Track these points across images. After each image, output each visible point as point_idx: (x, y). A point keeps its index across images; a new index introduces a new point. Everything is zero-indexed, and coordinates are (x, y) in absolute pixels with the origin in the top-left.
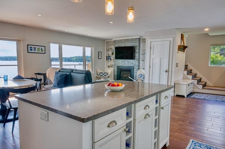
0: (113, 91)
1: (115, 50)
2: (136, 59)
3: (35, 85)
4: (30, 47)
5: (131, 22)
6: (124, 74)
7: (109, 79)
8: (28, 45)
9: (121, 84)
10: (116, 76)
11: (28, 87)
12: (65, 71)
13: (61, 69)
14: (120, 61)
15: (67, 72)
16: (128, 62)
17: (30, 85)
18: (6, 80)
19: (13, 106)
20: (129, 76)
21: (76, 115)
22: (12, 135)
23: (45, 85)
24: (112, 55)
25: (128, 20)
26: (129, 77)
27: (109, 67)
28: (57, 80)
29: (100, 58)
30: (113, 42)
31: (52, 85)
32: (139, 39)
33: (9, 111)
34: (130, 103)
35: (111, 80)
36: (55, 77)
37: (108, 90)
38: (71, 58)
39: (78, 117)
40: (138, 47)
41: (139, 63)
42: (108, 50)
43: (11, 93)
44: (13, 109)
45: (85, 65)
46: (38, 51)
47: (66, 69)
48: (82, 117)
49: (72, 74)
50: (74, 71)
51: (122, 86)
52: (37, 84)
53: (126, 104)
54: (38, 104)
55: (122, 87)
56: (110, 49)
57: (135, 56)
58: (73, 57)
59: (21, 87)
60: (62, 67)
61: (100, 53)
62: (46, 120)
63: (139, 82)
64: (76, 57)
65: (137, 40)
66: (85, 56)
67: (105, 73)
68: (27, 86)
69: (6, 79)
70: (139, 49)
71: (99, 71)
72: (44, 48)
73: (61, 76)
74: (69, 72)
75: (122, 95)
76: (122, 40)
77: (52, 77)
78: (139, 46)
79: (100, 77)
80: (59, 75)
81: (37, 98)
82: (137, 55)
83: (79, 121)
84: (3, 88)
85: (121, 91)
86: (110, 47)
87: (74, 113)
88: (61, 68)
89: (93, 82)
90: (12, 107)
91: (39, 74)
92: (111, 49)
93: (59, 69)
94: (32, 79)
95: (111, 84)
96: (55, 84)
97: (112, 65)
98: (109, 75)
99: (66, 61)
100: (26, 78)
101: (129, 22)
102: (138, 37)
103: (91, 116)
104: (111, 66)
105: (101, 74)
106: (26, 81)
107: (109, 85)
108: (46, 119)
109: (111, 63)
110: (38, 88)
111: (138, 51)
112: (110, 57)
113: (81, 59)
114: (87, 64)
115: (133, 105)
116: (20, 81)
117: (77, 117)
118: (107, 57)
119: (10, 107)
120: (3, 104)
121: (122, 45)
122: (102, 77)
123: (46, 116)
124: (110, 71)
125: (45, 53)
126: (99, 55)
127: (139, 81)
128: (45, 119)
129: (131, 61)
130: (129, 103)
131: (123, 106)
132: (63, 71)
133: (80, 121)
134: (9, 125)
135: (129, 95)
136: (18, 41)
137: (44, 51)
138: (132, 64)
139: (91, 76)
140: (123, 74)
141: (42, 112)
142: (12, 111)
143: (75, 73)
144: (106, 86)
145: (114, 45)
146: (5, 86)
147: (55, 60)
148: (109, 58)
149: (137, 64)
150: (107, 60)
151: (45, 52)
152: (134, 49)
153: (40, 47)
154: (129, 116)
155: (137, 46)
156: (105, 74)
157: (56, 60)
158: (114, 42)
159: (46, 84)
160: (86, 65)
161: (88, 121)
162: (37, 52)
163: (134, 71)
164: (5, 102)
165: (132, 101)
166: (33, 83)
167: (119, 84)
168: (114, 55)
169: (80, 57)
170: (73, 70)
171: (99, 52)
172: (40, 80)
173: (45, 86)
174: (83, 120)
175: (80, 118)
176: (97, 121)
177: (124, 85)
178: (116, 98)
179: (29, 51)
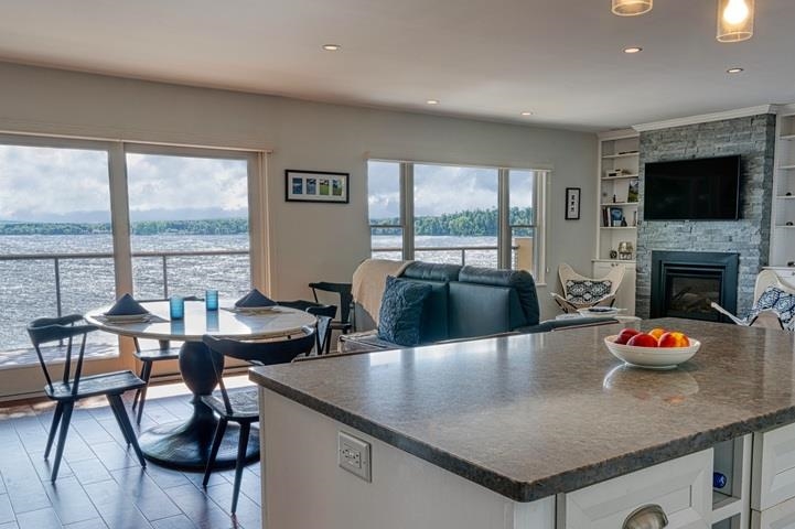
0: (642, 369)
1: (643, 177)
2: (750, 217)
3: (312, 330)
4: (295, 180)
5: (736, 37)
6: (688, 290)
7: (615, 312)
8: (287, 171)
9: (684, 338)
10: (649, 300)
11: (286, 338)
12: (425, 274)
13: (409, 266)
14: (665, 230)
15: (433, 279)
16: (710, 232)
17: (295, 332)
18: (213, 311)
19: (238, 412)
20: (713, 300)
21: (486, 467)
22: (230, 521)
23: (345, 333)
24: (630, 200)
25: (722, 32)
26: (714, 305)
27: (613, 255)
28: (395, 313)
29: (572, 214)
30: (638, 143)
31: (373, 334)
32: (771, 120)
33: (223, 427)
34: (734, 431)
35: (626, 316)
36: (384, 300)
37: (617, 361)
38: (445, 218)
39: (496, 476)
40: (762, 159)
41: (766, 237)
42: (611, 179)
43: (228, 361)
44: (236, 423)
45: (505, 250)
46: (321, 194)
47: (430, 267)
48: (514, 479)
49: (454, 286)
50: (462, 276)
51: (688, 344)
52: (320, 326)
53: (712, 431)
54: (332, 407)
55: (688, 348)
56: (619, 175)
57: (743, 203)
58: (455, 217)
59: (264, 336)
60: (413, 259)
61: (576, 193)
62: (364, 476)
63: (762, 331)
64: (467, 214)
65: (755, 123)
66: (508, 208)
67: (595, 284)
68: (283, 334)
69: (212, 305)
70: (769, 169)
71: (568, 276)
72: (343, 179)
73: (411, 294)
74: (439, 280)
75: (689, 386)
76: (680, 129)
77: (372, 300)
78: (770, 155)
79: (574, 302)
80: (400, 292)
81: (327, 382)
82: (756, 197)
83: (499, 495)
84: (205, 337)
85: (682, 368)
86: (621, 165)
87: (477, 458)
88: (408, 262)
89: (541, 323)
90: (234, 415)
91: (324, 286)
92: (625, 172)
93: (402, 268)
94: (301, 305)
95: (634, 334)
96: (384, 331)
97: (629, 247)
98: (613, 294)
99: (426, 230)
100: (281, 304)
101: (728, 37)
102: (764, 109)
103: (553, 477)
104: (623, 250)
105: (578, 290)
106: (278, 312)
107: (623, 341)
108: (363, 472)
109: (627, 237)
110: (321, 343)
111: (762, 175)
112: (620, 209)
113: (486, 222)
114: (513, 245)
115: (747, 438)
116: (259, 312)
117: (489, 473)
118: (605, 213)
119: (225, 414)
120: (203, 399)
121: (680, 152)
122: (581, 302)
123: (363, 460)
124: (620, 275)
125: (347, 202)
126: (568, 203)
127: (763, 323)
128: (357, 472)
129: (725, 228)
130: (727, 428)
131: (699, 439)
132: (417, 273)
133: (504, 493)
134: (223, 482)
135: (725, 392)
136: (253, 158)
137: (344, 193)
138: (731, 240)
139: (535, 296)
140: (680, 290)
141: (346, 439)
142: (234, 428)
143: (466, 282)
144: (610, 343)
145: (642, 156)
146: (210, 334)
147: (380, 230)
148: (613, 217)
149: (757, 240)
150: (606, 225)
151: (348, 198)
152: (743, 170)
153: (331, 178)
154: (726, 489)
155: (758, 154)
156: (598, 290)
157: (386, 228)
158: (642, 142)
159: (349, 327)
160: (509, 248)
161: (538, 498)
162: (318, 196)
163: (741, 277)
164: (208, 392)
165: (744, 419)
166: (303, 322)
167: (674, 335)
168: (641, 202)
169: (482, 213)
170: (458, 269)
171: (567, 189)
172: (331, 311)
173: (345, 337)
174: (517, 491)
175: (502, 478)
176: (577, 501)
177: (698, 343)
178: (656, 399)
179: (292, 196)
